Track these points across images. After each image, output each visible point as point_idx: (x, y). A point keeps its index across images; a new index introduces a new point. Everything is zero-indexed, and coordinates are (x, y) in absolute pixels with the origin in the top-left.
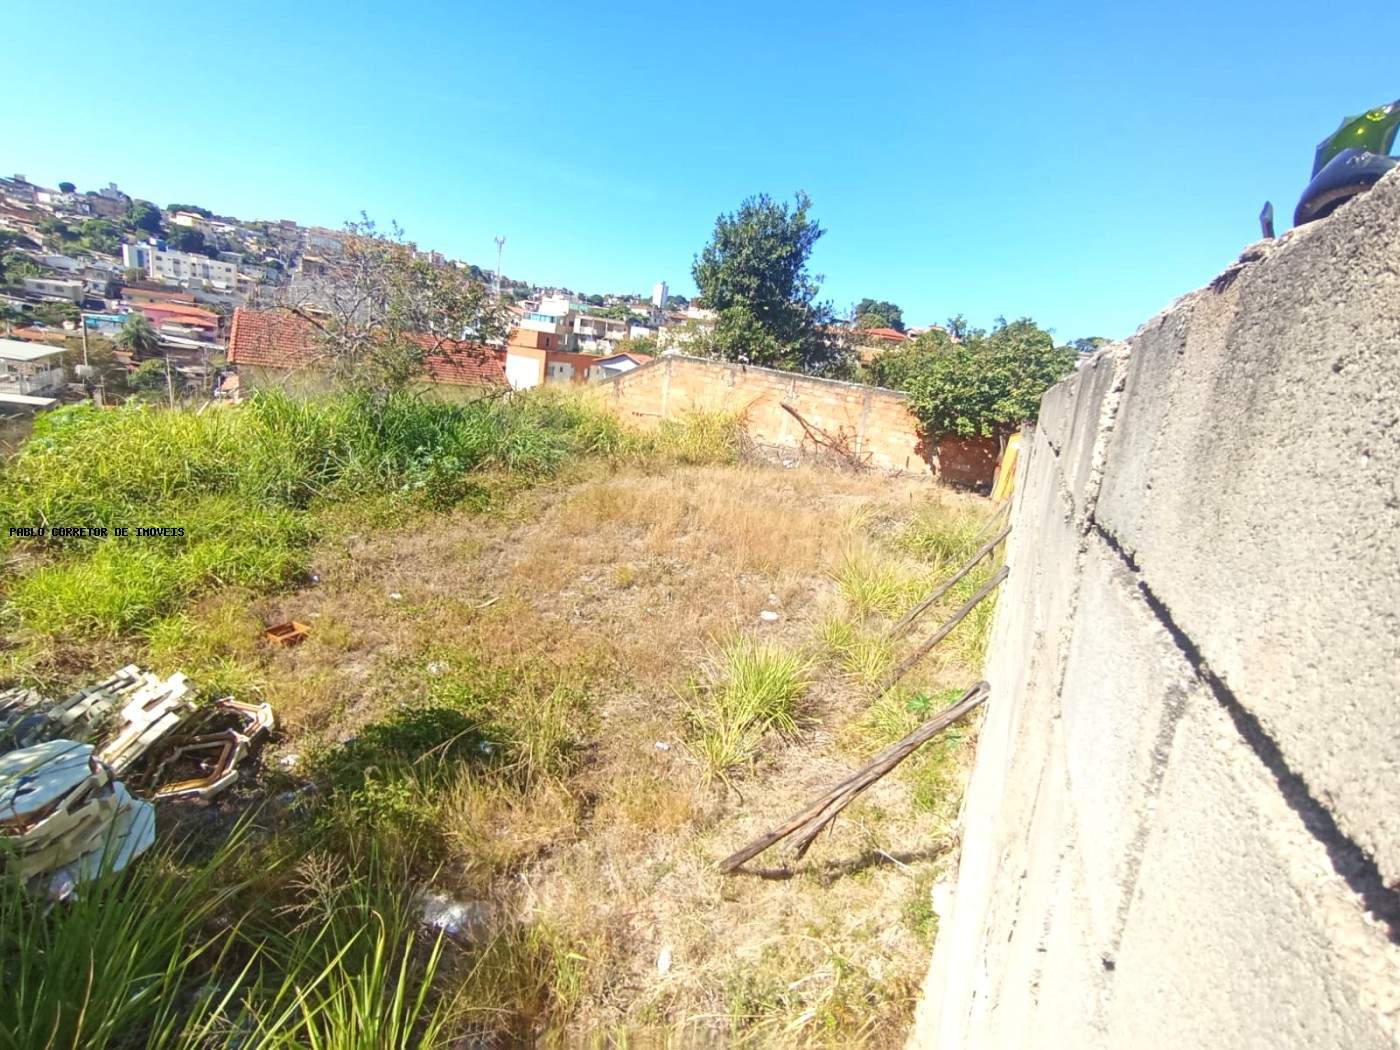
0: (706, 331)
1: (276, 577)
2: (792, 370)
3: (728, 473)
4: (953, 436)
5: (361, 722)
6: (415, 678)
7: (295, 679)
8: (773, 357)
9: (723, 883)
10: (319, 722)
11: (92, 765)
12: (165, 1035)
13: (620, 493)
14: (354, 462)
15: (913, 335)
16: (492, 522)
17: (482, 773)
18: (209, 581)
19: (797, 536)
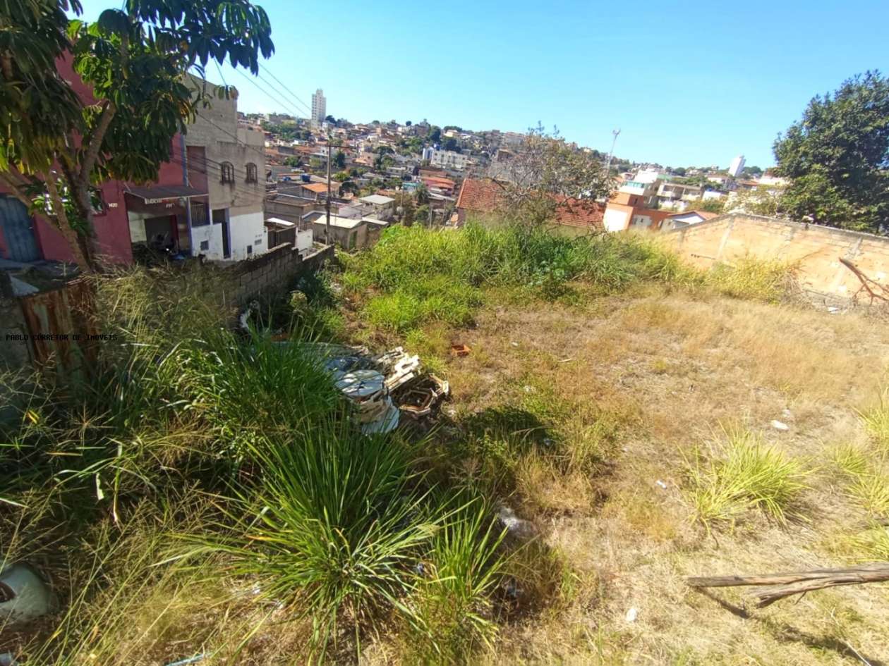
2: (862, 230)
5: (487, 405)
6: (516, 391)
7: (460, 373)
9: (687, 592)
10: (467, 398)
11: (383, 385)
14: (507, 265)
16: (577, 312)
17: (543, 454)
18: (433, 315)
19: (826, 370)
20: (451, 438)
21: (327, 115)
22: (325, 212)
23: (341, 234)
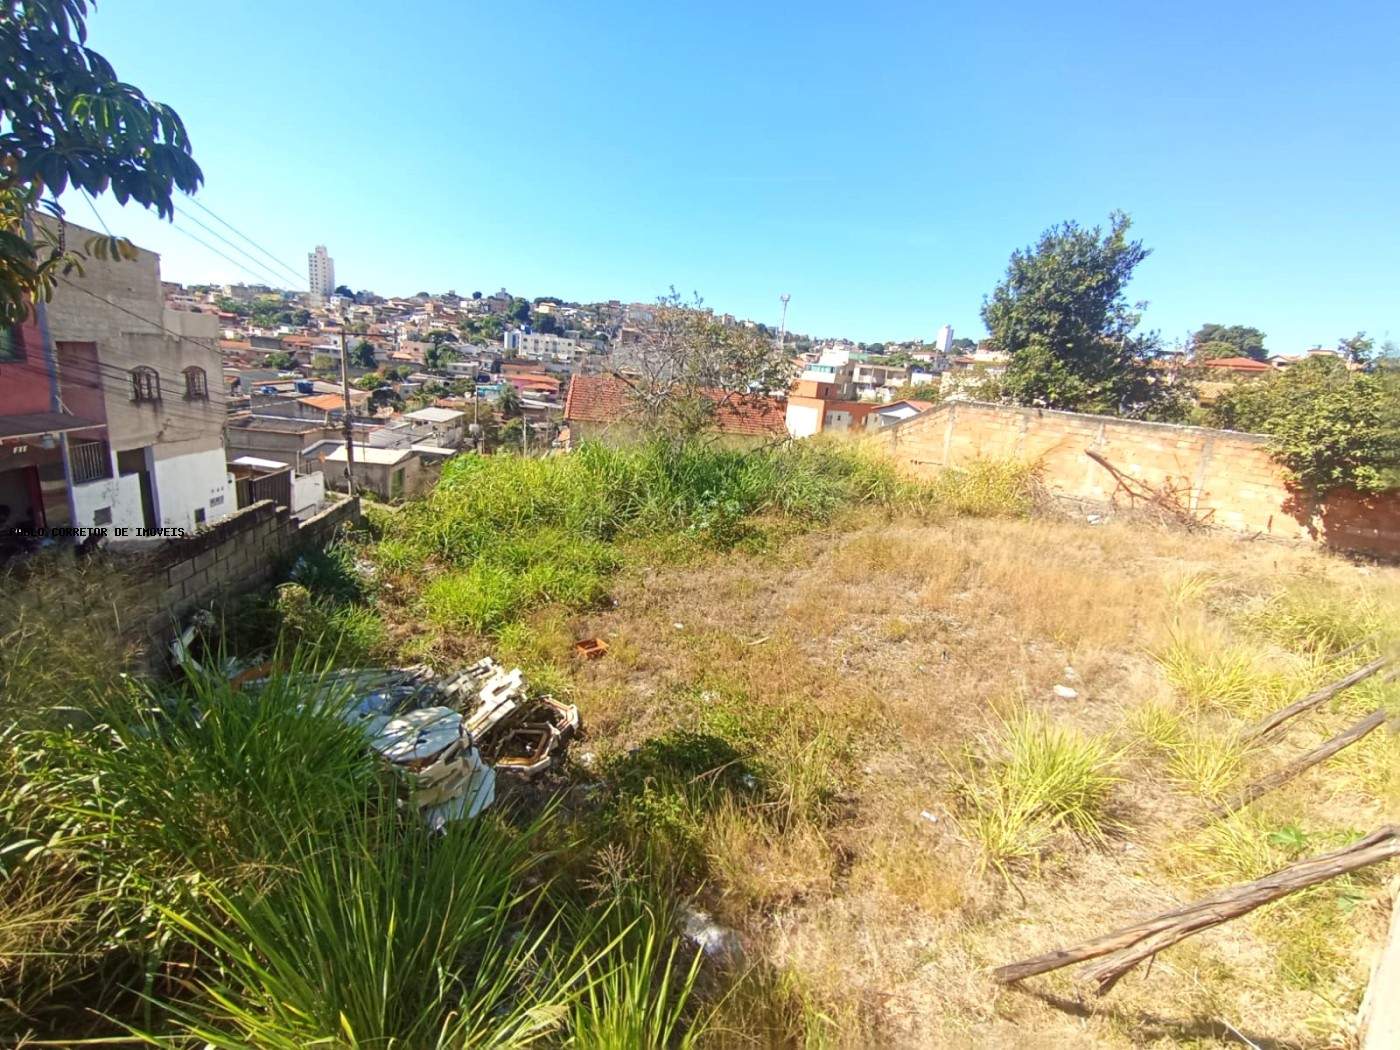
0: (995, 375)
1: (587, 598)
2: (1101, 412)
3: (1017, 526)
4: (1347, 490)
5: (644, 735)
6: (690, 704)
7: (594, 688)
8: (1077, 399)
9: (997, 995)
10: (611, 729)
11: (461, 730)
12: (493, 960)
13: (894, 543)
14: (652, 502)
15: (1280, 364)
16: (767, 564)
17: (744, 805)
18: (540, 597)
19: (1104, 603)
20: (589, 806)
21: (337, 285)
22: (345, 442)
23: (376, 475)
